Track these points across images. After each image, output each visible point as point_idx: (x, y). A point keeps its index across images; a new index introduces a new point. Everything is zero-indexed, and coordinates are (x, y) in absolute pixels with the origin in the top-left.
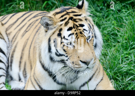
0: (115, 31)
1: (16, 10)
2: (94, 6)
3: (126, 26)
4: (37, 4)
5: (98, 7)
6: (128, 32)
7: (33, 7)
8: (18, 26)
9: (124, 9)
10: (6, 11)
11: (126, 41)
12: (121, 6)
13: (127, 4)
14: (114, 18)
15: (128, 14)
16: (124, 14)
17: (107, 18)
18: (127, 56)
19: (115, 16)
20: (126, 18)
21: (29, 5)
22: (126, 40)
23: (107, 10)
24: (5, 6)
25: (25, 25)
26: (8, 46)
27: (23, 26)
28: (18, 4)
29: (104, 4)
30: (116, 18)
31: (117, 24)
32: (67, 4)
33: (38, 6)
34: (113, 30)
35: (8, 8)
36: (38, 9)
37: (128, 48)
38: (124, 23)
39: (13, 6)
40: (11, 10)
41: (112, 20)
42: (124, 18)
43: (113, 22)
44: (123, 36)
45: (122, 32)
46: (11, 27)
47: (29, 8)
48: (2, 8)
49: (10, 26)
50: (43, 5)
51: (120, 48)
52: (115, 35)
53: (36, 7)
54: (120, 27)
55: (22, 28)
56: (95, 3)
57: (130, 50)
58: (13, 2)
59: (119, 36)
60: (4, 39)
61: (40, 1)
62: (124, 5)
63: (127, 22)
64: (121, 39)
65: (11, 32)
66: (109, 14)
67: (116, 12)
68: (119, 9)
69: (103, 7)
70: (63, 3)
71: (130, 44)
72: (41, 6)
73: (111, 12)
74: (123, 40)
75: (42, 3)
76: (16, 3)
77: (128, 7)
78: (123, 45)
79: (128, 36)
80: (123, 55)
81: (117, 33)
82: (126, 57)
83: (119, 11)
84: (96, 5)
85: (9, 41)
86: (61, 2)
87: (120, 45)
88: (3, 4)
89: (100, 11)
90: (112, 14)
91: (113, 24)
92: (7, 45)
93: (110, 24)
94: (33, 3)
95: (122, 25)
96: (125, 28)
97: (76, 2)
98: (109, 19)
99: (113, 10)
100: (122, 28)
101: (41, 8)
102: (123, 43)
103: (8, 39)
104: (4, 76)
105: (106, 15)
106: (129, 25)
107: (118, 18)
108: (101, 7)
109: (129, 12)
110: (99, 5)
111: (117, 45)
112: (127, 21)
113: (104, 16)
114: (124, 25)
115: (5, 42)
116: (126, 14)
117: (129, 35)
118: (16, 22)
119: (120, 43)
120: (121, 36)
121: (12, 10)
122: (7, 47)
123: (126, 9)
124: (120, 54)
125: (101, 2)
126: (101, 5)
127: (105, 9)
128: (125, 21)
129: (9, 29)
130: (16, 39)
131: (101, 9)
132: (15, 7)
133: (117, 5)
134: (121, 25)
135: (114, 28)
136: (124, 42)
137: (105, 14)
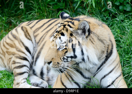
0: (118, 38)
1: (34, 17)
2: (101, 16)
3: (127, 34)
4: (52, 13)
5: (104, 17)
6: (129, 39)
7: (49, 15)
8: (45, 29)
9: (127, 20)
10: (26, 18)
11: (128, 47)
12: (124, 17)
13: (129, 16)
14: (118, 27)
15: (129, 24)
16: (126, 24)
17: (112, 27)
18: (128, 59)
19: (119, 25)
20: (128, 27)
21: (46, 14)
22: (128, 45)
23: (112, 20)
24: (25, 13)
25: (52, 28)
26: (35, 46)
27: (51, 29)
28: (36, 12)
29: (110, 15)
30: (120, 26)
31: (120, 32)
32: (78, 13)
33: (53, 15)
34: (116, 37)
35: (28, 16)
36: (54, 18)
37: (129, 52)
38: (126, 31)
39: (32, 14)
40: (30, 18)
41: (116, 28)
42: (126, 27)
43: (117, 30)
44: (125, 43)
45: (124, 39)
46: (39, 30)
47: (46, 16)
48: (23, 16)
49: (37, 30)
50: (57, 14)
51: (122, 52)
52: (118, 41)
53: (51, 16)
54: (123, 35)
55: (49, 30)
56: (102, 13)
57: (130, 55)
58: (32, 11)
59: (121, 42)
60: (31, 41)
61: (55, 11)
62: (127, 16)
63: (129, 31)
64: (123, 45)
65: (38, 34)
66: (114, 23)
67: (119, 22)
68: (122, 19)
69: (109, 18)
70: (74, 12)
71: (130, 49)
72: (56, 15)
73: (116, 21)
74: (125, 46)
75: (57, 13)
76: (35, 11)
77: (130, 18)
78: (124, 50)
79: (130, 43)
80: (125, 58)
81: (120, 40)
82: (127, 61)
83: (122, 21)
84: (103, 15)
85: (36, 42)
86: (73, 12)
87: (122, 50)
88: (24, 12)
89: (106, 21)
90: (116, 24)
91: (117, 32)
92: (33, 46)
93: (114, 32)
94: (49, 12)
95: (125, 33)
96: (127, 36)
97: (86, 12)
98: (114, 28)
99: (117, 20)
100: (124, 35)
101: (56, 17)
102: (125, 49)
103: (35, 41)
104: (27, 73)
105: (111, 25)
106: (130, 33)
107: (121, 27)
108: (107, 17)
109: (130, 22)
110: (105, 15)
111: (120, 50)
112: (128, 29)
113: (109, 25)
114: (126, 33)
115: (32, 43)
116: (128, 24)
117: (130, 41)
118: (42, 26)
119: (122, 48)
120: (123, 42)
121: (32, 17)
122: (33, 47)
123: (128, 19)
124: (122, 58)
125: (107, 13)
126: (107, 16)
127: (110, 19)
128: (127, 29)
129: (37, 31)
130: (44, 39)
131: (107, 19)
132: (34, 15)
133: (121, 16)
134: (123, 33)
135: (117, 35)
136: (126, 47)
137: (110, 23)
